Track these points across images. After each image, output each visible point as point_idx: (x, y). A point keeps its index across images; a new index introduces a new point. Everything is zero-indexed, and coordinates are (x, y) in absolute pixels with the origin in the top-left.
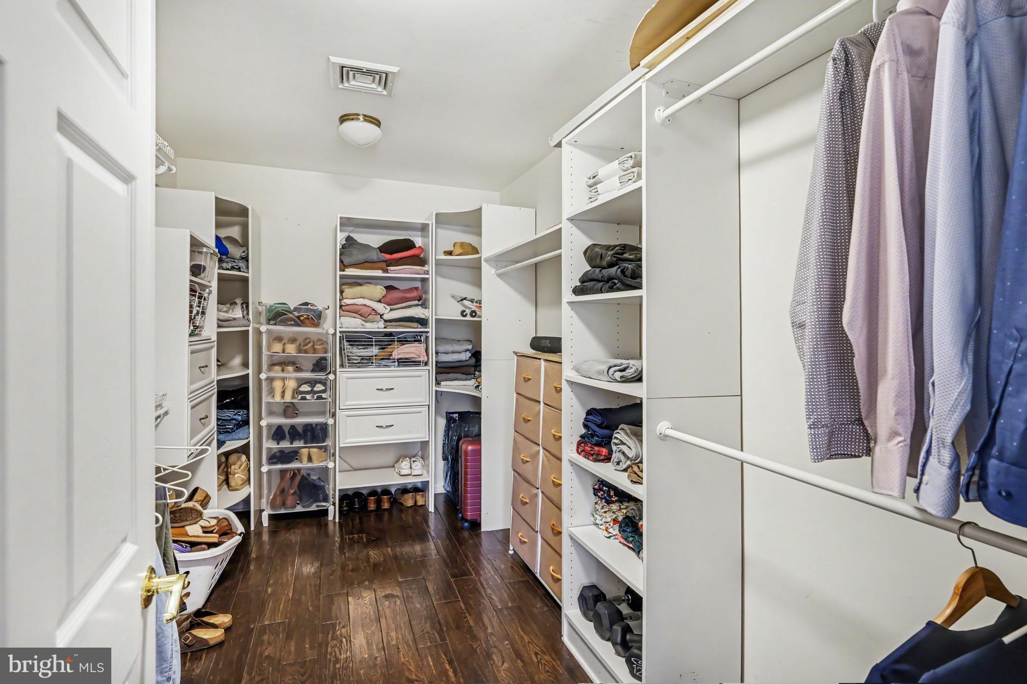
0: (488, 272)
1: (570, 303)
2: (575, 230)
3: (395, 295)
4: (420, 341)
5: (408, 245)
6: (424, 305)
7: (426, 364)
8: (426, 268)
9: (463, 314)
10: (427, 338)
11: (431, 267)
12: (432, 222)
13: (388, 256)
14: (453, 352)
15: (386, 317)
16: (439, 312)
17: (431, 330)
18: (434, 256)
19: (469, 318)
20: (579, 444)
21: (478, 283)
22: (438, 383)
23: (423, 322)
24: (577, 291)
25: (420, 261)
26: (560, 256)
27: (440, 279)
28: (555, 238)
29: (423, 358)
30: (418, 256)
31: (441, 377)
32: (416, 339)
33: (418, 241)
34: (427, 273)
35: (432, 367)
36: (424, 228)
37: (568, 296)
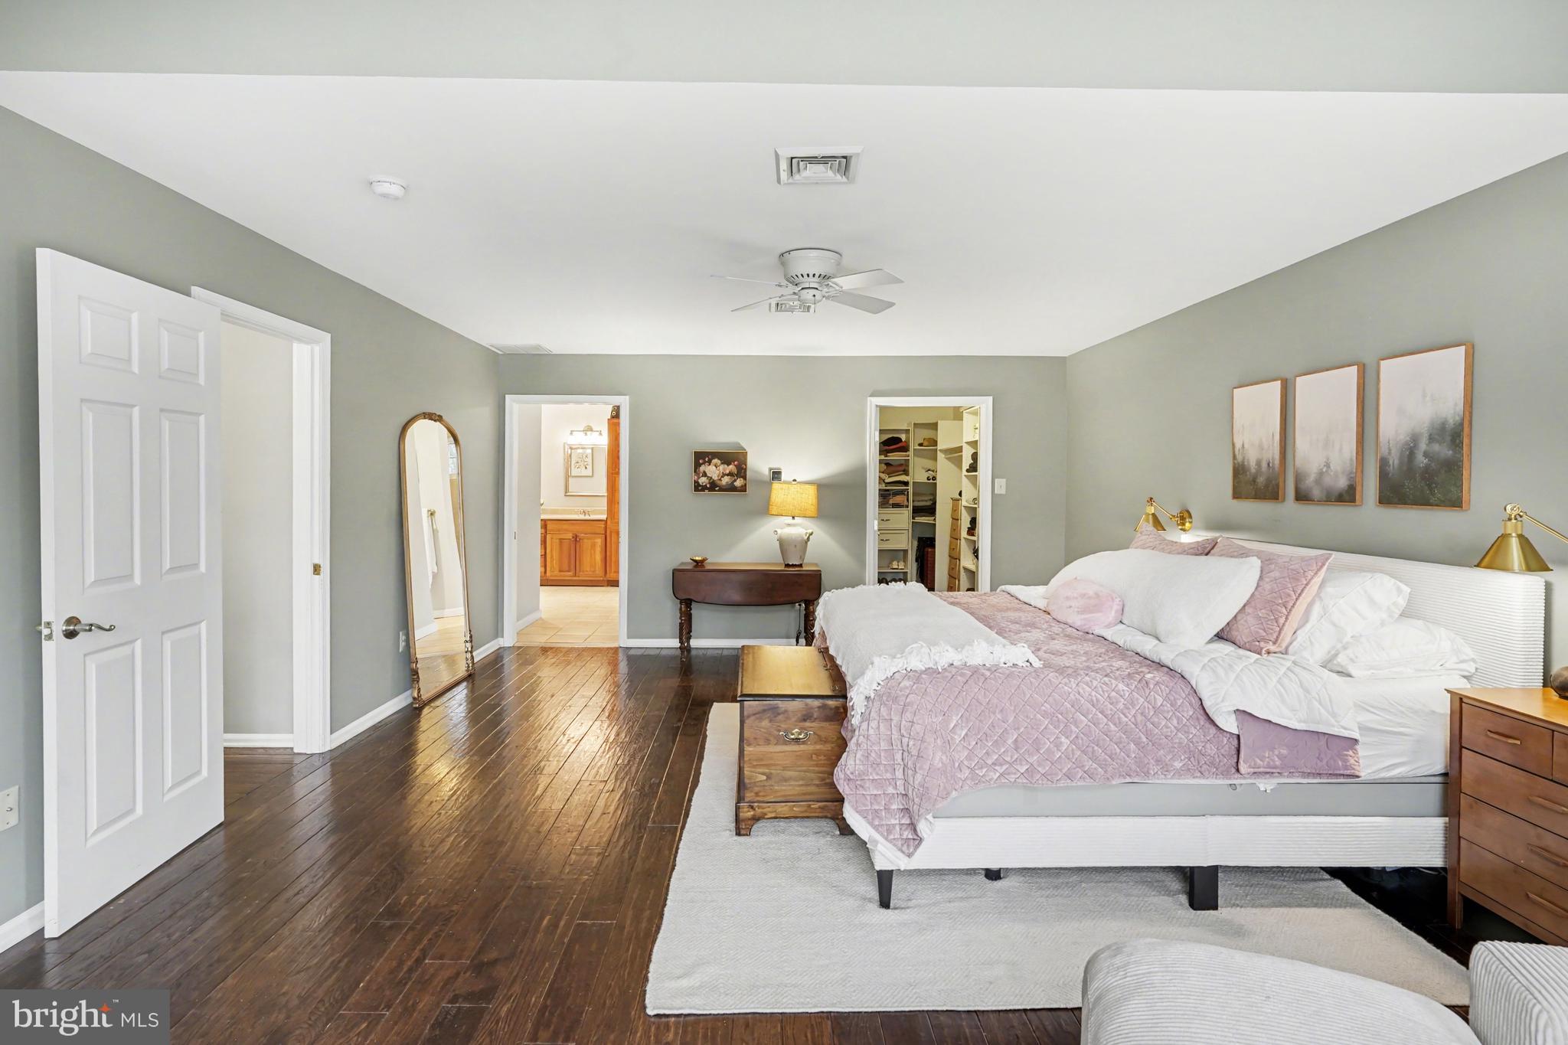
0: (940, 456)
1: (965, 476)
2: (968, 447)
3: (891, 469)
4: (904, 494)
5: (899, 440)
6: (907, 474)
7: (907, 507)
8: (907, 453)
9: (928, 479)
10: (908, 492)
11: (911, 453)
12: (911, 428)
13: (887, 448)
14: (922, 501)
15: (886, 481)
16: (916, 477)
17: (910, 488)
18: (913, 446)
19: (931, 481)
20: (968, 531)
21: (935, 459)
22: (913, 518)
23: (906, 484)
24: (968, 471)
25: (905, 449)
26: (962, 456)
27: (916, 459)
28: (960, 449)
29: (906, 503)
30: (903, 447)
31: (916, 515)
32: (901, 492)
33: (903, 437)
34: (908, 456)
35: (911, 508)
36: (907, 431)
37: (964, 473)
